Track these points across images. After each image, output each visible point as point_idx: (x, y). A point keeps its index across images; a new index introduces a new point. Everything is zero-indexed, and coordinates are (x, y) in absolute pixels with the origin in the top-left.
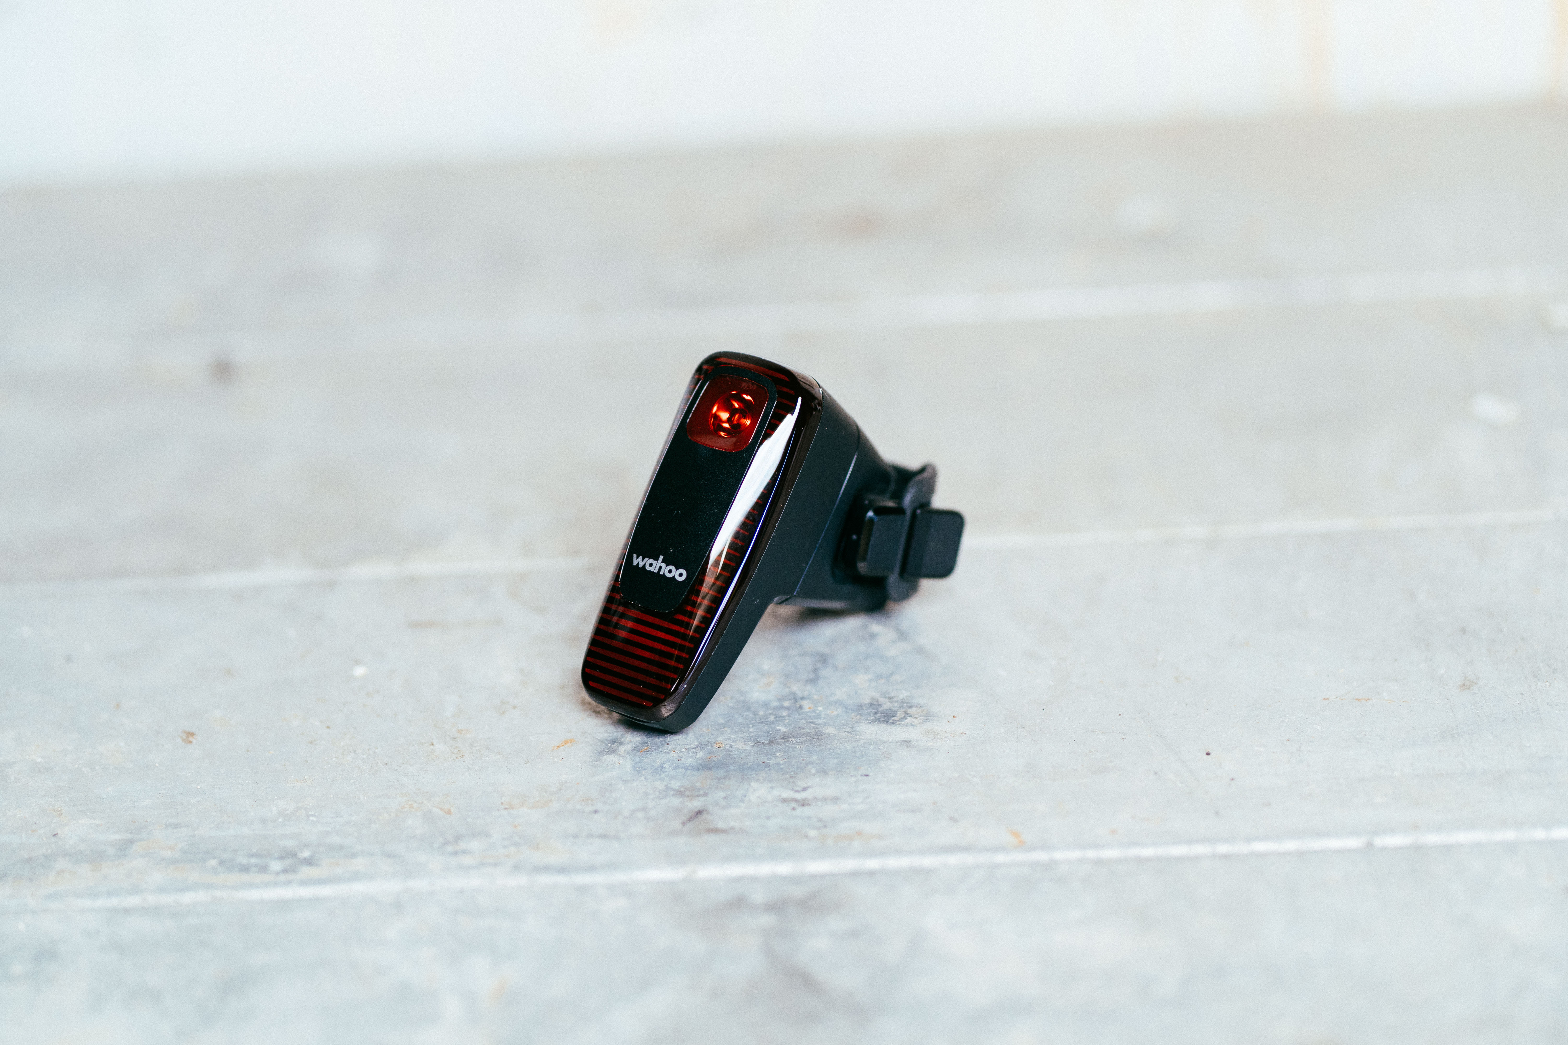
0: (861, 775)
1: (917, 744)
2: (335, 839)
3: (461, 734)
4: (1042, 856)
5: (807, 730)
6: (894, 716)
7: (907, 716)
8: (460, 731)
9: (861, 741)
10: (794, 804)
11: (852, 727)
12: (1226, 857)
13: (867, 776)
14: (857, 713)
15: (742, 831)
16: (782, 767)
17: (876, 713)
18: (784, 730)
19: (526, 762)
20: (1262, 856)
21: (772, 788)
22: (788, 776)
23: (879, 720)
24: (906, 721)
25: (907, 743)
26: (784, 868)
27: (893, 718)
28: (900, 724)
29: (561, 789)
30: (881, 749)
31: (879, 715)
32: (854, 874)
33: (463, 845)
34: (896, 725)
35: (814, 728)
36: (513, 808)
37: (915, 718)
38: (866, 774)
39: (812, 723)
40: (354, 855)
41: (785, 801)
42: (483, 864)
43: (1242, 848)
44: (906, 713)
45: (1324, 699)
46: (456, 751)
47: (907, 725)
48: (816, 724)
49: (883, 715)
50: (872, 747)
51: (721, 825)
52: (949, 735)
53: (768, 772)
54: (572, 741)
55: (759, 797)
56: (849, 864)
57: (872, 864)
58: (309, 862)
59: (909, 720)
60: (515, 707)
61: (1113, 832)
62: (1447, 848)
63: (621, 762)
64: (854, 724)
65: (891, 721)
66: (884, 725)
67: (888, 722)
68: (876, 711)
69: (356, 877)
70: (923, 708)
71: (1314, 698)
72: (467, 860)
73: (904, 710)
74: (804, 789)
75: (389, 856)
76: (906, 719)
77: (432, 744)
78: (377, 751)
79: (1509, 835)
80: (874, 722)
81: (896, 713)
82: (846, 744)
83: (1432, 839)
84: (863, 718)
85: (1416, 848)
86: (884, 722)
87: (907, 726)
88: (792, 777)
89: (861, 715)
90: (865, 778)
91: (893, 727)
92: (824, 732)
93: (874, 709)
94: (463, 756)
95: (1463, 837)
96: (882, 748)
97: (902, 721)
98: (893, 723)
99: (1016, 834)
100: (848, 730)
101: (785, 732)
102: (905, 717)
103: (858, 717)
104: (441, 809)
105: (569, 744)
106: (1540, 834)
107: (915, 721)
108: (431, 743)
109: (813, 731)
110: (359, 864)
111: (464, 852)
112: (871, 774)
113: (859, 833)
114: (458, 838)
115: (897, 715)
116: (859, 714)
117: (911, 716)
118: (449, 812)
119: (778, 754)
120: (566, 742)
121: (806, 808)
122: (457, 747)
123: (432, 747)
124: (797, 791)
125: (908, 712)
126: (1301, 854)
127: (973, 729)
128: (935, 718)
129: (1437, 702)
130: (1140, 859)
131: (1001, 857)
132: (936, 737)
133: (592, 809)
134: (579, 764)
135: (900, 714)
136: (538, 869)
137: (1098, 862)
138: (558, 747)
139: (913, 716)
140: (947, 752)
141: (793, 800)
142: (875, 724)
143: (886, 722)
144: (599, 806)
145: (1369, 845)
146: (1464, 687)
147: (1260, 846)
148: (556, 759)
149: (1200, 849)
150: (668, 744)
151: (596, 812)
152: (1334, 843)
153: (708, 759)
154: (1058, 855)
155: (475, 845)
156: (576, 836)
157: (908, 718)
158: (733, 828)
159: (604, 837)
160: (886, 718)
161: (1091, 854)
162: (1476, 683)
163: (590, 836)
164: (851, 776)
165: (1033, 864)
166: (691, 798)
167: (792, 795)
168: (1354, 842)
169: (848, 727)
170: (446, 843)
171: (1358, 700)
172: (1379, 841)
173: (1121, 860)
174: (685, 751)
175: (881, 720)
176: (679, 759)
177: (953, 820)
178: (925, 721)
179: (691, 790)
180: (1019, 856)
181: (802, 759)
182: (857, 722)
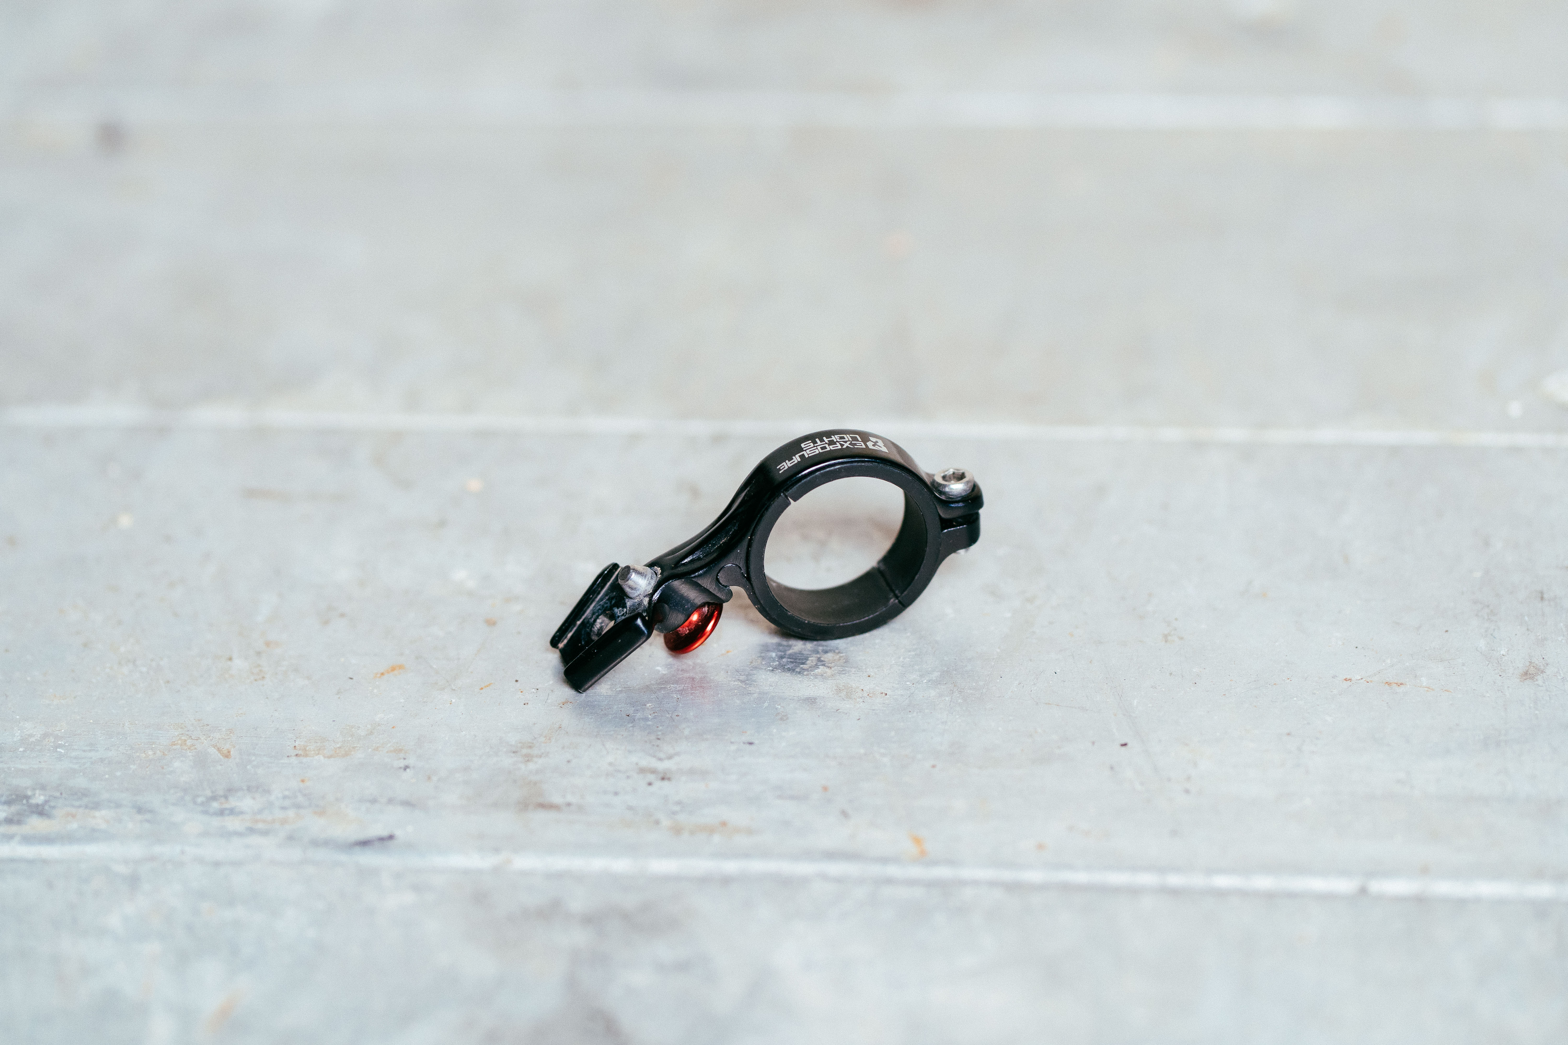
0: (744, 743)
1: (822, 704)
2: (80, 782)
3: (269, 647)
4: (943, 872)
5: (692, 675)
6: (803, 664)
7: (819, 663)
8: (268, 644)
9: (755, 695)
10: (651, 777)
11: (747, 675)
12: (1175, 892)
13: (751, 744)
15: (581, 809)
16: (650, 723)
17: (782, 657)
18: (664, 672)
19: (338, 692)
20: (1221, 894)
21: (630, 752)
22: (653, 737)
23: (783, 668)
24: (816, 671)
25: (811, 701)
26: (621, 865)
27: (802, 666)
28: (807, 675)
29: (371, 733)
30: (777, 708)
31: (785, 660)
32: (704, 881)
33: (233, 802)
34: (804, 676)
35: (701, 671)
36: (306, 756)
37: (828, 667)
38: (750, 741)
39: (700, 664)
40: (96, 806)
41: (642, 771)
42: (251, 831)
43: (1197, 881)
44: (819, 660)
45: (1346, 680)
46: (256, 670)
47: (816, 676)
48: (704, 667)
49: (789, 660)
50: (766, 704)
51: (557, 799)
52: (865, 695)
53: (631, 728)
54: (401, 667)
55: (611, 764)
56: (702, 865)
57: (731, 867)
58: (41, 811)
59: (821, 669)
60: (342, 615)
61: (1040, 847)
62: (1460, 904)
63: (454, 701)
64: (752, 670)
65: (798, 670)
66: (788, 674)
67: (794, 670)
68: (783, 654)
69: (92, 835)
70: (842, 655)
71: (1334, 677)
72: (232, 824)
73: (818, 656)
74: (670, 757)
75: (140, 810)
76: (818, 668)
77: (231, 659)
78: (162, 663)
80: (778, 669)
81: (807, 659)
82: (735, 698)
83: (1444, 888)
84: (764, 663)
85: (1420, 901)
86: (789, 670)
87: (816, 678)
88: (658, 739)
89: (763, 658)
90: (749, 747)
91: (798, 678)
92: (712, 678)
93: (781, 651)
94: (263, 678)
95: (1486, 888)
96: (779, 706)
97: (812, 671)
98: (799, 673)
99: (917, 841)
100: (742, 678)
101: (664, 675)
102: (816, 665)
104: (219, 750)
105: (396, 672)
107: (828, 672)
108: (229, 657)
110: (100, 818)
111: (232, 812)
112: (756, 742)
113: (724, 824)
114: (230, 791)
115: (808, 662)
116: (761, 656)
117: (824, 665)
118: (227, 756)
119: (648, 705)
120: (393, 669)
121: (666, 783)
122: (259, 666)
123: (229, 663)
124: (660, 759)
125: (822, 659)
126: (1270, 896)
127: (897, 689)
128: (853, 670)
129: (1488, 695)
130: (1066, 888)
131: (892, 870)
132: (849, 696)
133: (402, 763)
134: (402, 701)
135: (812, 661)
136: (316, 843)
137: (1014, 888)
138: (382, 674)
139: (826, 665)
140: (858, 718)
141: (653, 771)
142: (777, 672)
143: (792, 670)
144: (411, 761)
145: (1363, 891)
146: (1526, 676)
147: (1222, 881)
148: (375, 691)
149: (1147, 879)
150: (517, 681)
151: (406, 768)
152: (1318, 884)
153: (561, 705)
154: (966, 873)
155: (246, 803)
156: (374, 801)
157: (820, 667)
158: (569, 804)
159: (407, 804)
160: (792, 665)
161: (1007, 875)
162: (1543, 672)
163: (390, 801)
164: (732, 743)
165: (931, 884)
166: (528, 758)
167: (654, 764)
168: (1344, 886)
169: (743, 674)
170: (214, 798)
171: (1389, 684)
172: (1377, 886)
173: (1043, 887)
174: (535, 692)
175: (786, 667)
176: (526, 702)
177: (845, 814)
178: (840, 673)
179: (530, 747)
180: (916, 872)
181: (676, 714)
182: (756, 668)
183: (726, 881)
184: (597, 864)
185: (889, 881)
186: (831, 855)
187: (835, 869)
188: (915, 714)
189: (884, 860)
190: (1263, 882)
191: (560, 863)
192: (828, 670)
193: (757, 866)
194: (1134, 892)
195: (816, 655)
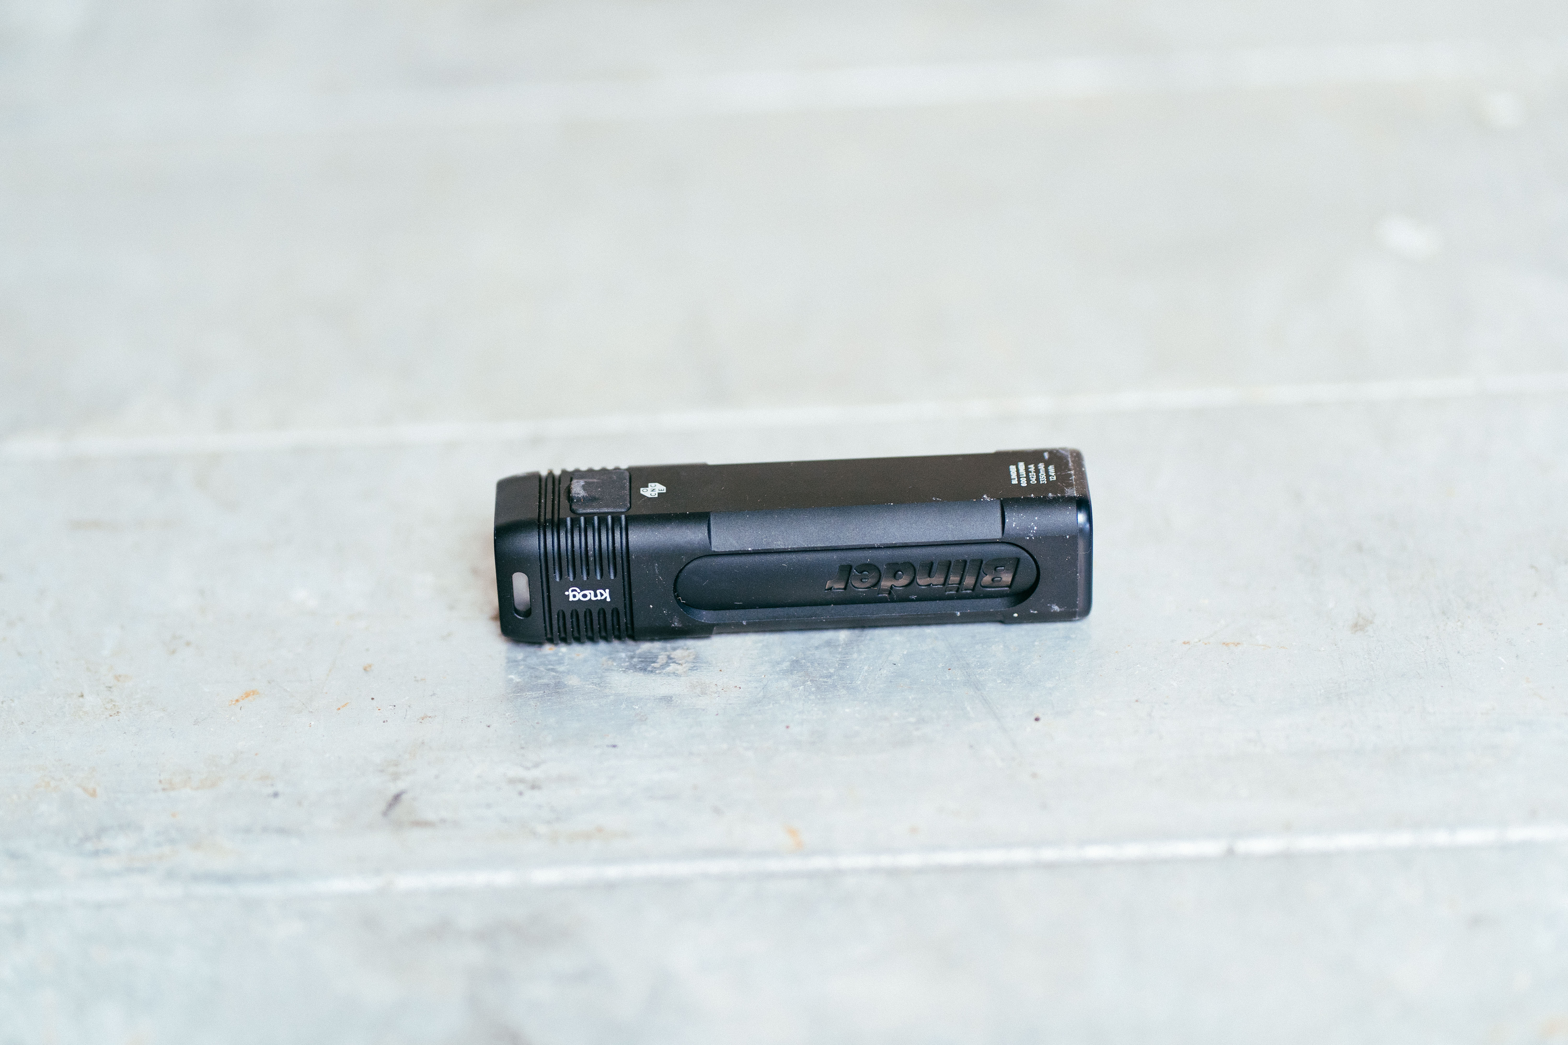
0: (608, 746)
1: (679, 701)
3: (119, 681)
4: (821, 863)
5: (545, 681)
6: (654, 662)
7: (670, 661)
8: (117, 678)
9: (611, 697)
10: (521, 787)
11: (601, 678)
12: (1050, 867)
13: (614, 746)
14: (608, 656)
15: (456, 824)
17: (632, 657)
18: (518, 680)
19: (196, 723)
20: (1095, 865)
23: (635, 668)
24: (668, 669)
25: (668, 700)
26: (503, 878)
27: (652, 665)
28: (660, 673)
29: (235, 762)
30: (635, 709)
31: (635, 660)
32: (589, 888)
33: (106, 841)
34: (656, 674)
35: (554, 677)
36: (173, 789)
37: (680, 664)
38: (614, 744)
39: (553, 670)
41: (512, 781)
42: (129, 869)
43: (1071, 853)
44: (669, 658)
45: (1185, 642)
46: (109, 706)
47: (668, 674)
48: (557, 672)
49: (640, 659)
50: (623, 706)
51: (430, 816)
52: (720, 690)
54: (254, 692)
55: (479, 776)
56: (584, 873)
57: (613, 872)
59: (672, 667)
60: (188, 644)
61: (913, 830)
63: (313, 723)
66: (641, 674)
67: (645, 670)
68: (632, 654)
70: (690, 651)
71: (1173, 641)
72: (109, 863)
73: (668, 653)
74: (536, 765)
75: (13, 856)
76: (670, 666)
77: (82, 696)
78: (13, 705)
79: (1403, 839)
80: (629, 669)
81: (656, 657)
82: (592, 701)
83: (1308, 843)
84: (615, 664)
85: (1287, 857)
87: (669, 676)
88: (522, 748)
89: (614, 660)
90: (613, 750)
91: (652, 677)
92: (566, 683)
93: (630, 651)
94: (118, 712)
95: (1347, 841)
96: (637, 707)
97: (663, 669)
98: (652, 672)
99: (792, 832)
100: (595, 681)
101: (518, 683)
102: (667, 663)
103: (610, 662)
104: (85, 790)
105: (250, 698)
106: (1441, 838)
107: (680, 669)
108: (80, 694)
109: (552, 682)
111: (108, 852)
112: (619, 744)
113: (600, 830)
114: (102, 830)
115: (658, 660)
116: (610, 658)
117: (674, 662)
118: (93, 794)
120: (247, 695)
121: (536, 792)
122: (112, 700)
123: (81, 699)
124: (528, 769)
125: (672, 656)
126: (1142, 864)
127: (750, 681)
128: (704, 665)
129: (1323, 649)
130: (945, 870)
131: (773, 865)
132: (704, 693)
133: (271, 790)
134: (261, 726)
135: (662, 659)
136: (197, 878)
137: (894, 873)
138: (237, 701)
139: (677, 662)
140: (716, 713)
141: (522, 781)
142: (629, 672)
143: (644, 670)
144: (280, 787)
145: (1230, 852)
146: (1357, 627)
147: (1094, 852)
148: (233, 718)
149: (1021, 855)
150: (373, 699)
151: (276, 795)
152: (1186, 848)
153: (421, 720)
154: (845, 862)
155: (121, 842)
156: (248, 830)
157: (671, 664)
158: (443, 821)
159: (282, 831)
160: (643, 664)
161: (886, 861)
162: (1371, 623)
163: (265, 829)
164: (596, 747)
165: (812, 875)
166: (396, 777)
167: (521, 773)
168: (1211, 848)
169: (596, 677)
170: (87, 838)
171: (1226, 644)
172: (1243, 846)
173: (920, 871)
174: (393, 709)
175: (638, 667)
176: (385, 720)
177: (717, 811)
178: (691, 669)
179: (396, 765)
180: (795, 864)
181: (536, 722)
182: (607, 670)
183: (611, 886)
184: (480, 878)
185: (770, 876)
186: (710, 853)
187: (715, 867)
188: (771, 706)
189: (763, 854)
190: (1133, 850)
191: (443, 880)
192: (679, 667)
193: (639, 870)
194: (1011, 869)
195: (666, 653)
